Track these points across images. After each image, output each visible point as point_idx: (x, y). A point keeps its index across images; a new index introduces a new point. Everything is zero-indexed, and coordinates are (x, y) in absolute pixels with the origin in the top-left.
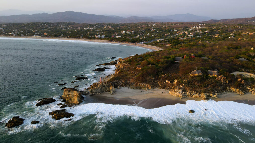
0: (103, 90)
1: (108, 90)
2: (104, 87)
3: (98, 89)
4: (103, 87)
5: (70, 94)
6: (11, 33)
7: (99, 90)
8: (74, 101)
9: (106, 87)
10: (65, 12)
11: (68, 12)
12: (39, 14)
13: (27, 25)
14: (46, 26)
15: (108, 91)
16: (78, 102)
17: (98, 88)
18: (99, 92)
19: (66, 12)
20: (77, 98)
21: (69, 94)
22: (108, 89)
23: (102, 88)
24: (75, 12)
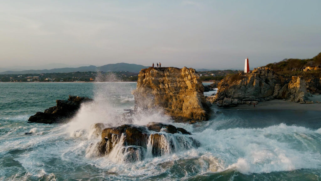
0: (262, 91)
1: (281, 95)
2: (267, 81)
3: (249, 87)
4: (264, 83)
5: (163, 83)
6: (47, 79)
7: (251, 90)
8: (181, 109)
9: (271, 82)
10: (116, 64)
11: (120, 63)
12: (86, 67)
13: (70, 74)
14: (92, 74)
15: (280, 98)
16: (203, 111)
17: (248, 82)
18: (251, 97)
19: (118, 63)
20: (196, 93)
21: (161, 79)
22: (281, 92)
23: (260, 84)
24: (128, 64)
